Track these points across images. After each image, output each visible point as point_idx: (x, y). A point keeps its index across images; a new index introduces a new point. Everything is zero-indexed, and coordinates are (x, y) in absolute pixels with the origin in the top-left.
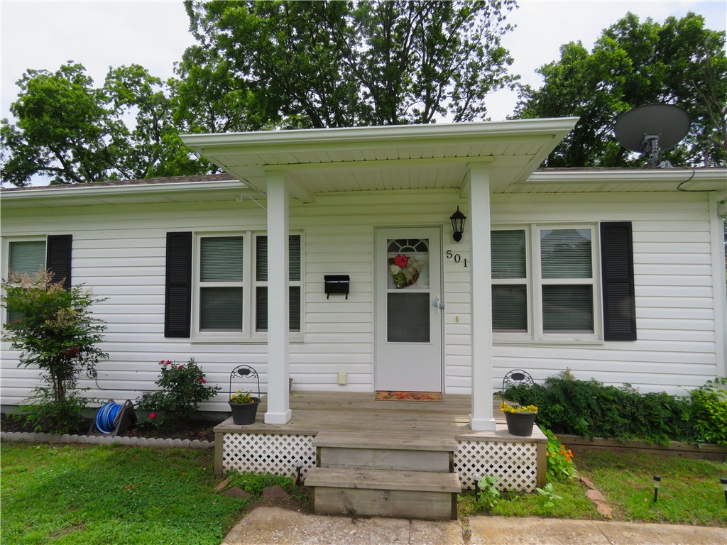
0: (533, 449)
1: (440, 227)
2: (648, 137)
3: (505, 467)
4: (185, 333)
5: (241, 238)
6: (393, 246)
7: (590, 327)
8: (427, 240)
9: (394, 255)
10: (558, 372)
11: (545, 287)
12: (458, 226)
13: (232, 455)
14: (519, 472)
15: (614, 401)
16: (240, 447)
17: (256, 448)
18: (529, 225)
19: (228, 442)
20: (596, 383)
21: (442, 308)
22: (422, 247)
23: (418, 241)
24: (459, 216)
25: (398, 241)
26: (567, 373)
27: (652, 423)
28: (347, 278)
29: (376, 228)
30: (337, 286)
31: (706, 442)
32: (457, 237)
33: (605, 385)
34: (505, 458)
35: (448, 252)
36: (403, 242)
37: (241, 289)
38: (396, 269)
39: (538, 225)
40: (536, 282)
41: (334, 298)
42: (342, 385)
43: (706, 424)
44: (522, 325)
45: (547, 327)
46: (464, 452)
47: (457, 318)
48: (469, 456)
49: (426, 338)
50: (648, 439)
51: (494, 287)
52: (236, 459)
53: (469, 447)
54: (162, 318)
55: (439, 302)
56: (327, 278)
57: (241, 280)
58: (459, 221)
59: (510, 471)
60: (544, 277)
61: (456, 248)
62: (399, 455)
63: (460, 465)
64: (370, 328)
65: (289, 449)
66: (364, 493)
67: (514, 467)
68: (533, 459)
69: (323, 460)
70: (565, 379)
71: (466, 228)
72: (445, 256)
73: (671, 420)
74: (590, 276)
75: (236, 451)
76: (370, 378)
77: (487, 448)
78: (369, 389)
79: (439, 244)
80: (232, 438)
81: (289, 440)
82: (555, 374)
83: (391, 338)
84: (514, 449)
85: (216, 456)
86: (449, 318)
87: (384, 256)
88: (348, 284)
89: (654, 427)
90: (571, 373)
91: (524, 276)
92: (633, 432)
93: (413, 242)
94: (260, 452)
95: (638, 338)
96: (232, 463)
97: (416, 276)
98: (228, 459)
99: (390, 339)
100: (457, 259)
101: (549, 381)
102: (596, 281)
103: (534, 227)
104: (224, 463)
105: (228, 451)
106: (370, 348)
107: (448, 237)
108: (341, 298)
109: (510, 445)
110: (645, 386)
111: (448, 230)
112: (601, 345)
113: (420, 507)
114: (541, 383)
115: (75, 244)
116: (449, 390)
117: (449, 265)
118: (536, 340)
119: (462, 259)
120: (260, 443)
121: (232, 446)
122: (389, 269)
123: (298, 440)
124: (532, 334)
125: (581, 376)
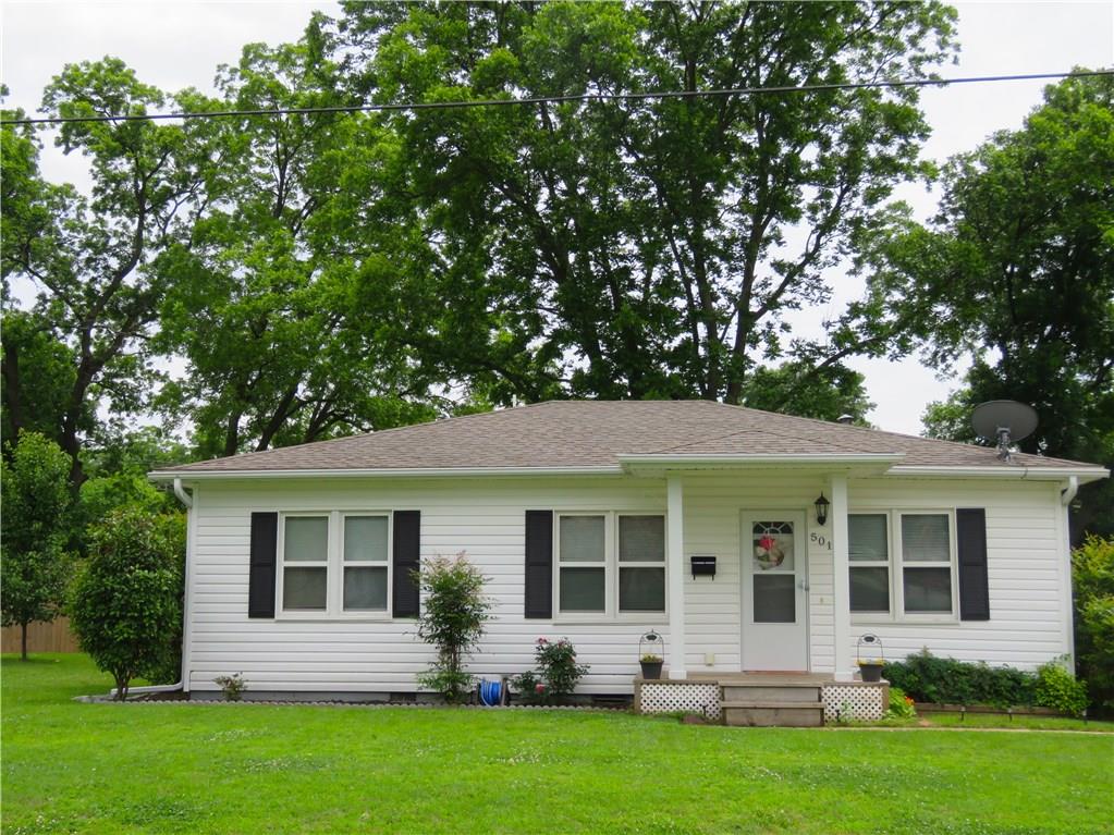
0: (880, 691)
1: (805, 510)
2: (1000, 429)
3: (859, 705)
4: (547, 614)
5: (603, 517)
6: (758, 529)
7: (949, 609)
8: (792, 523)
9: (759, 536)
10: (919, 650)
11: (906, 570)
12: (823, 511)
13: (648, 701)
14: (870, 708)
15: (964, 674)
16: (654, 695)
17: (668, 695)
18: (891, 510)
19: (645, 691)
20: (953, 660)
21: (807, 589)
22: (787, 529)
23: (781, 523)
24: (823, 501)
25: (762, 523)
26: (925, 650)
27: (996, 691)
28: (714, 559)
29: (742, 510)
30: (703, 567)
31: (1040, 705)
32: (822, 520)
33: (961, 662)
34: (859, 698)
35: (813, 535)
36: (767, 524)
37: (602, 569)
38: (761, 551)
39: (898, 509)
40: (897, 564)
41: (700, 579)
42: (710, 665)
43: (1042, 691)
44: (884, 605)
45: (909, 608)
46: (829, 694)
47: (822, 600)
48: (832, 697)
49: (792, 619)
50: (992, 705)
51: (851, 569)
52: (651, 705)
53: (832, 691)
54: (522, 598)
55: (804, 584)
56: (693, 559)
57: (603, 560)
58: (822, 506)
59: (863, 708)
60: (905, 560)
61: (820, 531)
62: (783, 692)
63: (826, 697)
64: (736, 608)
65: (694, 695)
66: (761, 711)
67: (866, 705)
68: (880, 698)
69: (726, 696)
70: (922, 656)
71: (829, 513)
72: (810, 537)
73: (1013, 688)
74: (949, 559)
75: (651, 698)
76: (737, 658)
77: (846, 691)
78: (737, 669)
79: (804, 527)
80: (648, 688)
81: (694, 688)
82: (916, 652)
83: (758, 618)
84: (866, 691)
85: (636, 701)
86: (813, 599)
87: (750, 537)
88: (714, 566)
89: (998, 694)
90: (930, 651)
91: (886, 559)
92: (980, 700)
93: (777, 524)
94: (671, 698)
95: (991, 617)
96: (648, 708)
97: (780, 560)
98: (645, 704)
99: (756, 620)
100: (822, 541)
101: (910, 657)
102: (953, 564)
103: (894, 511)
104: (642, 708)
105: (645, 698)
106: (737, 628)
107: (812, 521)
108: (707, 579)
109: (862, 688)
110: (994, 662)
111: (813, 513)
112: (958, 624)
113: (800, 719)
114: (902, 661)
115: (423, 521)
116: (814, 670)
117: (813, 547)
118: (897, 621)
119: (826, 542)
120: (671, 692)
121: (648, 694)
122: (755, 551)
123: (700, 688)
124: (894, 616)
125: (939, 654)
